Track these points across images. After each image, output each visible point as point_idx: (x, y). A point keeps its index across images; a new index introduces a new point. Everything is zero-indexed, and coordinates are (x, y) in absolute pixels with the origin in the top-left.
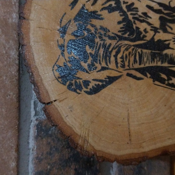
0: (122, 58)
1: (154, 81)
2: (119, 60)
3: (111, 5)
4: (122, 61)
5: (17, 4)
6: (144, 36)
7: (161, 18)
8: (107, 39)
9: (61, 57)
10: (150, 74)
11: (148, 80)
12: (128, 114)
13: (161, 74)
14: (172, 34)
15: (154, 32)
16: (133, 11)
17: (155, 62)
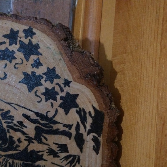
14: (47, 144)
15: (29, 142)
16: (10, 119)
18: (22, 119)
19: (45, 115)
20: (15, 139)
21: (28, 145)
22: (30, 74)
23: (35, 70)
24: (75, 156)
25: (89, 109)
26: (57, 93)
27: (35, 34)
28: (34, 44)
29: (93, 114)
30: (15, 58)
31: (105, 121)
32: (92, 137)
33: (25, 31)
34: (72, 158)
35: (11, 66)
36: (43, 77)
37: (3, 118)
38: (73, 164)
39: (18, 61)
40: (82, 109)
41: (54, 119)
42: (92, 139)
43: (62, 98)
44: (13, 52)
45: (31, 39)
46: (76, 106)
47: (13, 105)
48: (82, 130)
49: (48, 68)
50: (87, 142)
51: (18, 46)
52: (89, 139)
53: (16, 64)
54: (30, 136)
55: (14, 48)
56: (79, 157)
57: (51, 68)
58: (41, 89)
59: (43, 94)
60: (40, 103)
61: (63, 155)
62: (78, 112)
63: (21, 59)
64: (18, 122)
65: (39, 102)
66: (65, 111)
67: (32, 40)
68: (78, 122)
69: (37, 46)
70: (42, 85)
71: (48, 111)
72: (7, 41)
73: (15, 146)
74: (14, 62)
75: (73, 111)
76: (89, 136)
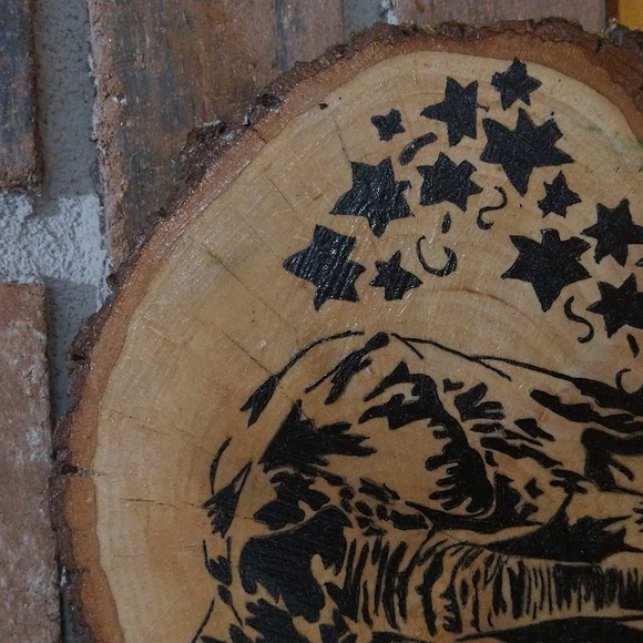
0: (449, 594)
4: (448, 608)
6: (530, 509)
14: (633, 492)
15: (566, 491)
16: (486, 416)
17: (574, 604)
18: (532, 409)
19: (613, 384)
20: (518, 484)
21: (567, 502)
22: (538, 238)
23: (554, 220)
27: (536, 84)
28: (538, 123)
30: (477, 190)
33: (499, 81)
35: (463, 219)
36: (586, 247)
37: (466, 415)
39: (489, 197)
44: (467, 168)
45: (524, 106)
47: (493, 363)
49: (602, 209)
51: (481, 141)
53: (482, 211)
54: (567, 467)
55: (469, 150)
57: (612, 203)
58: (585, 293)
59: (594, 309)
60: (589, 343)
63: (501, 190)
64: (519, 423)
65: (583, 341)
67: (529, 110)
69: (551, 130)
70: (583, 274)
71: (621, 368)
72: (441, 129)
74: (475, 203)
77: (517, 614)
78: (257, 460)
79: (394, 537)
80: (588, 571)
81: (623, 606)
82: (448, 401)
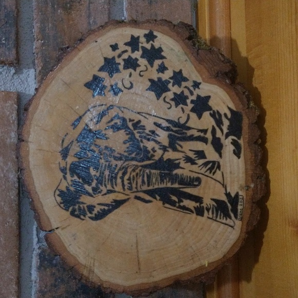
0: (129, 179)
1: (164, 204)
2: (126, 182)
3: (116, 123)
4: (129, 183)
5: (16, 122)
6: (153, 156)
7: (170, 136)
8: (112, 159)
9: (63, 180)
10: (159, 196)
11: (157, 203)
12: (137, 240)
13: (171, 196)
14: (183, 152)
15: (163, 151)
16: (140, 129)
17: (165, 184)
18: (153, 128)
19: (177, 121)
20: (150, 149)
21: (163, 154)
22: (156, 80)
23: (161, 75)
24: (214, 162)
25: (224, 110)
26: (187, 97)
27: (156, 37)
28: (156, 47)
29: (229, 115)
30: (139, 66)
31: (244, 122)
32: (231, 141)
33: (145, 36)
34: (211, 164)
35: (135, 74)
36: (170, 82)
38: (213, 171)
39: (142, 68)
40: (216, 111)
41: (186, 125)
42: (232, 143)
43: (192, 102)
44: (137, 59)
45: (153, 43)
46: (210, 108)
48: (219, 134)
49: (174, 72)
50: (226, 146)
51: (140, 52)
52: (227, 143)
53: (141, 71)
54: (163, 144)
55: (137, 55)
56: (219, 163)
57: (177, 70)
58: (170, 95)
59: (172, 100)
61: (201, 162)
62: (213, 115)
63: (146, 66)
64: (150, 131)
65: (169, 109)
66: (198, 115)
67: (154, 44)
68: (213, 126)
69: (160, 50)
70: (169, 90)
71: (179, 117)
72: (129, 49)
73: (149, 155)
74: (138, 69)
75: (206, 114)
76: (227, 140)
77: (149, 185)
78: (75, 140)
79: (114, 162)
80: (169, 174)
81: (179, 184)
82: (130, 125)
